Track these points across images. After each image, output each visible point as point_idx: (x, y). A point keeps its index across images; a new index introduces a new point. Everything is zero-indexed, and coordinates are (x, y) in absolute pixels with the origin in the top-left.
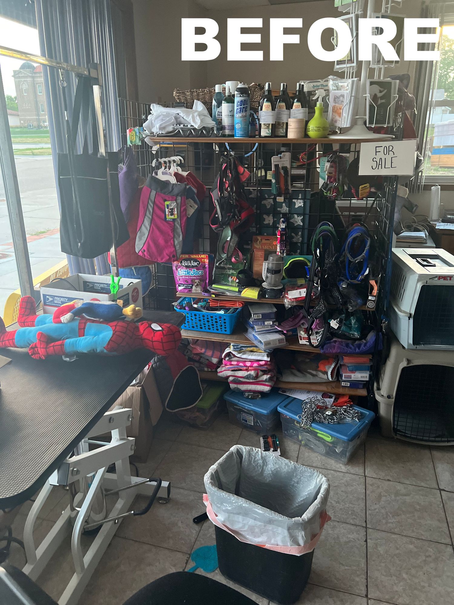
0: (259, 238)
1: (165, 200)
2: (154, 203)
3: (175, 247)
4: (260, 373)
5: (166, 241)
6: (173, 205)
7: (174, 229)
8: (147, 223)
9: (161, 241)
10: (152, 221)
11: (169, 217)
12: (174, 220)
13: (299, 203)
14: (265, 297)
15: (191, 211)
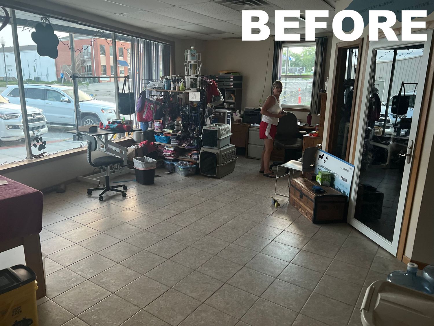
0: (178, 117)
1: (151, 105)
2: (148, 105)
3: (153, 117)
4: (172, 154)
5: (150, 115)
6: (153, 106)
7: (153, 112)
8: (146, 110)
9: (149, 115)
10: (147, 110)
11: (151, 109)
12: (153, 110)
13: (187, 108)
14: (174, 132)
15: (158, 108)
